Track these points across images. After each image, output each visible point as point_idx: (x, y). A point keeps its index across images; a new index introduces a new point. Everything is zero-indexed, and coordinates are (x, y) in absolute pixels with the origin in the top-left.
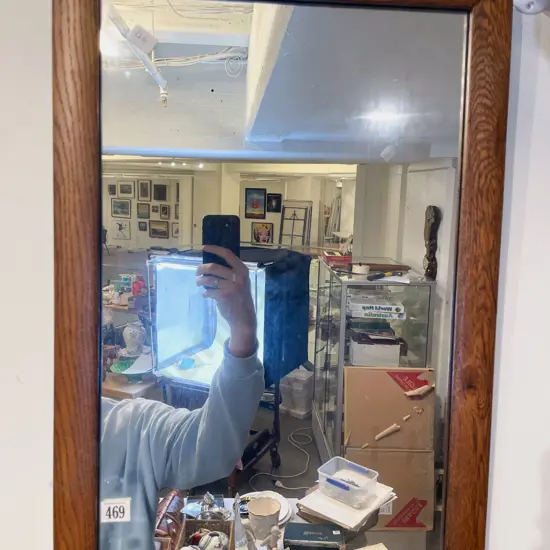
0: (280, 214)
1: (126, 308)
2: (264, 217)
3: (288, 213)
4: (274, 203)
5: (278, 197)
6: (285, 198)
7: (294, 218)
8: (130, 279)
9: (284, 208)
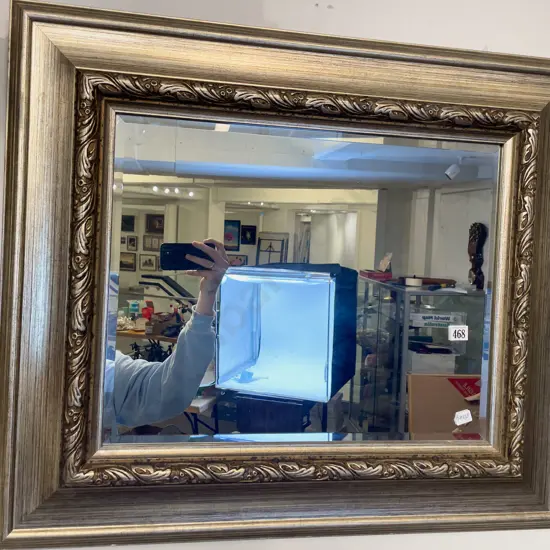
0: (255, 247)
1: (143, 333)
2: (238, 249)
3: (264, 245)
4: (248, 235)
5: (253, 229)
6: (260, 229)
7: (270, 250)
8: (138, 305)
9: (260, 240)
